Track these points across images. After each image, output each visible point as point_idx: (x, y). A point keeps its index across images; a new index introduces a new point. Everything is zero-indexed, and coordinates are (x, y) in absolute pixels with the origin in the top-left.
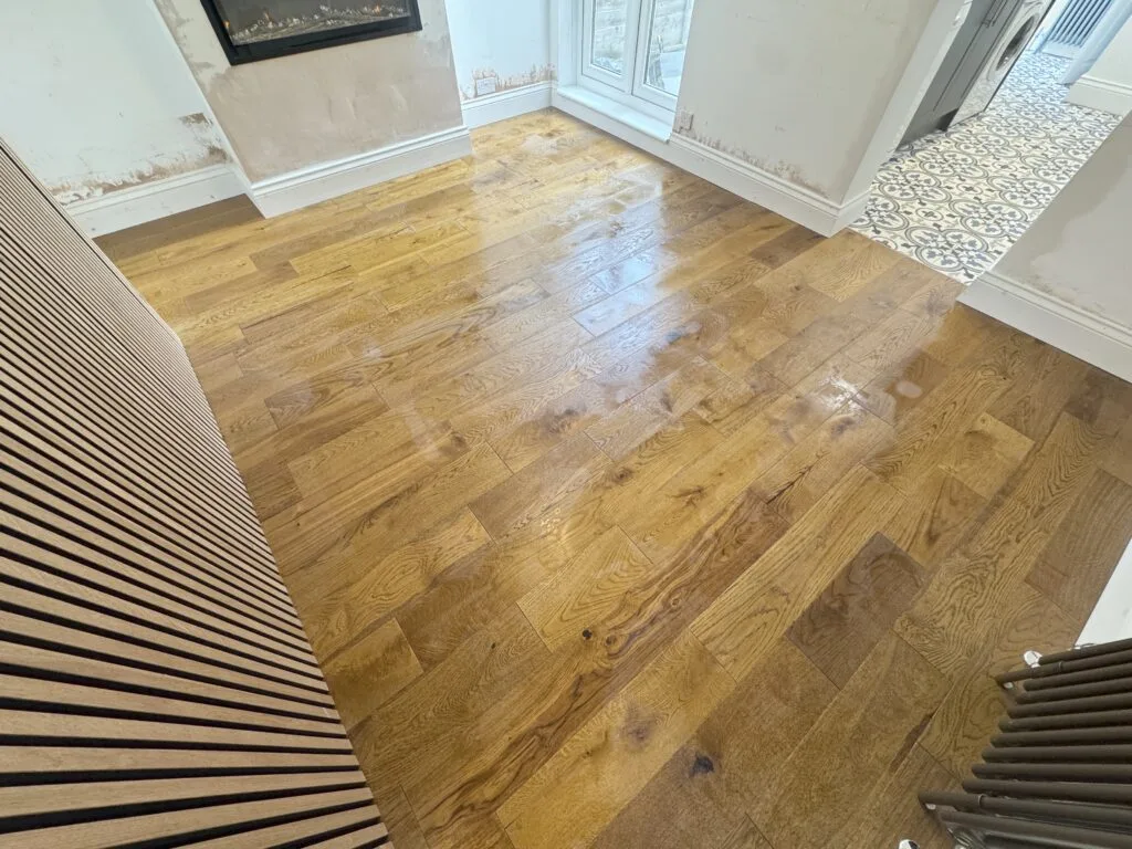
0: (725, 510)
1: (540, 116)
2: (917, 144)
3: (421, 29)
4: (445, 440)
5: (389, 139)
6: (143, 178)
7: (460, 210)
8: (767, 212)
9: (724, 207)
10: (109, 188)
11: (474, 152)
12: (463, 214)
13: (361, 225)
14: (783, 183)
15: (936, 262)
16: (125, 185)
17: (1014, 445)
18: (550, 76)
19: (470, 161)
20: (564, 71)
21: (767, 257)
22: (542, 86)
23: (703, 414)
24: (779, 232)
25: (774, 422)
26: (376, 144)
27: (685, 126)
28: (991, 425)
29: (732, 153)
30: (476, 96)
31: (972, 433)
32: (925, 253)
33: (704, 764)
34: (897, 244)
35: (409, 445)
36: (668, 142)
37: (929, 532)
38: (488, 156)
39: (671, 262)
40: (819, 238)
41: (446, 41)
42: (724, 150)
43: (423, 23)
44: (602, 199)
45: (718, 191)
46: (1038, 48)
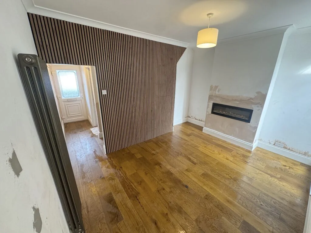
3: (249, 123)
4: (155, 153)
5: (231, 135)
6: (199, 120)
10: (196, 119)
16: (197, 120)
30: (274, 145)
35: (154, 150)
43: (251, 122)
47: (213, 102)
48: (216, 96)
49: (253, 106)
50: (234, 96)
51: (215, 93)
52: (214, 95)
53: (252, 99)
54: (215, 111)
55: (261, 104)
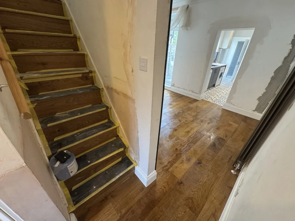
0: (193, 134)
2: (210, 89)
8: (189, 97)
9: (181, 97)
14: (190, 93)
15: (218, 103)
17: (235, 125)
21: (191, 103)
23: (186, 122)
24: (191, 100)
25: (198, 123)
27: (173, 85)
28: (231, 123)
29: (181, 89)
31: (229, 124)
32: (215, 102)
33: (199, 163)
34: (211, 101)
36: (170, 88)
37: (226, 136)
40: (197, 100)
45: (180, 94)
46: (226, 77)
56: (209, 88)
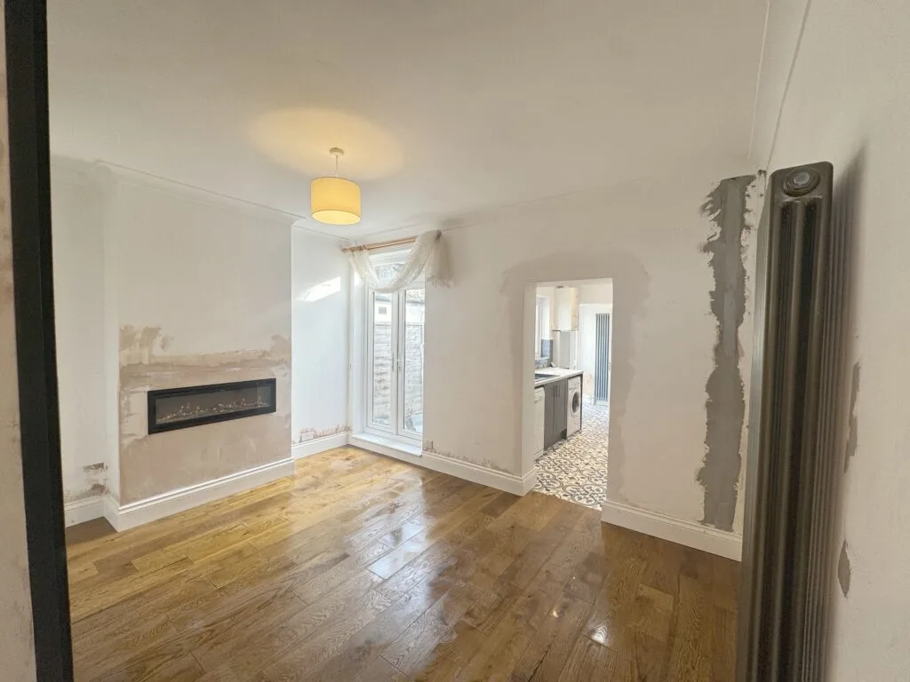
1: (342, 450)
2: (555, 446)
3: (275, 411)
5: (238, 469)
7: (283, 508)
8: (485, 487)
9: (459, 488)
11: (296, 472)
12: (284, 511)
13: (202, 528)
14: (489, 470)
15: (584, 502)
17: (664, 602)
18: (348, 429)
19: (293, 478)
20: (356, 426)
21: (492, 511)
22: (343, 434)
23: (469, 621)
24: (495, 497)
25: (518, 617)
26: (227, 473)
27: (429, 447)
28: (647, 591)
29: (457, 458)
30: (301, 441)
31: (638, 599)
32: (576, 498)
34: (560, 495)
36: (421, 456)
37: (640, 677)
38: (306, 474)
39: (433, 522)
40: (517, 497)
41: (289, 417)
42: (453, 457)
43: (277, 409)
44: (383, 492)
45: (455, 479)
46: (595, 403)
47: (148, 389)
48: (157, 364)
49: (273, 369)
50: (224, 354)
51: (151, 356)
52: (146, 362)
53: (265, 353)
54: (159, 421)
55: (286, 362)
56: (549, 444)
